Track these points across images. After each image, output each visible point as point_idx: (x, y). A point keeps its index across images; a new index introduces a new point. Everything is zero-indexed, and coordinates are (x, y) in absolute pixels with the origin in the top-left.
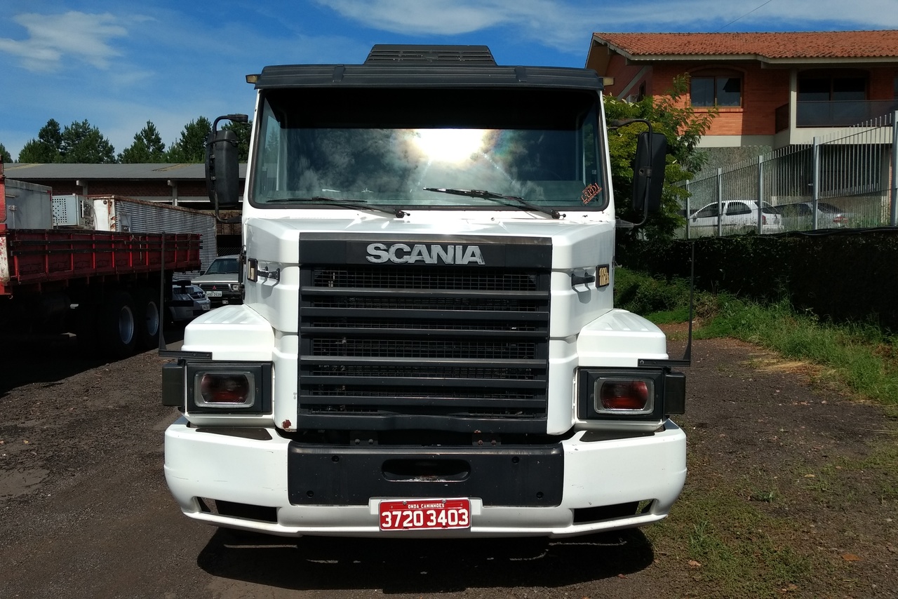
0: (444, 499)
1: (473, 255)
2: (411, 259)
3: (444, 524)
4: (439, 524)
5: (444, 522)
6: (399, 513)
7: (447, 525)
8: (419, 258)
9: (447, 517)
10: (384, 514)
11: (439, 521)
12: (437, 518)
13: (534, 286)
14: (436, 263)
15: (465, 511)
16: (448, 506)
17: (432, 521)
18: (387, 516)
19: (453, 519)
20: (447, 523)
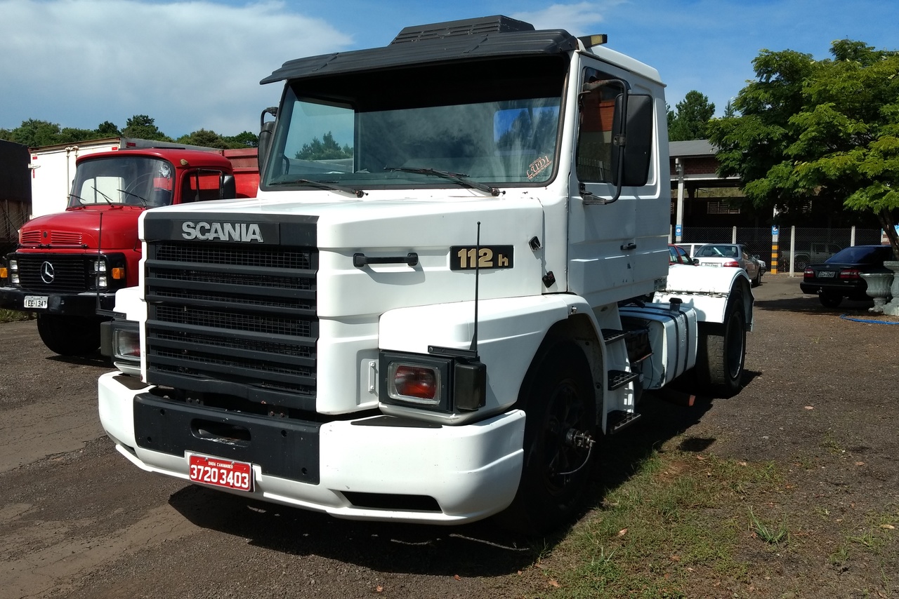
0: (233, 462)
1: (254, 233)
2: (210, 236)
3: (231, 484)
4: (228, 484)
5: (231, 482)
6: (201, 467)
7: (233, 486)
8: (215, 235)
9: (233, 479)
10: (193, 466)
11: (229, 481)
12: (227, 477)
13: (307, 264)
14: (228, 240)
15: (246, 475)
16: (236, 468)
17: (223, 480)
18: (194, 469)
19: (238, 482)
20: (233, 484)
